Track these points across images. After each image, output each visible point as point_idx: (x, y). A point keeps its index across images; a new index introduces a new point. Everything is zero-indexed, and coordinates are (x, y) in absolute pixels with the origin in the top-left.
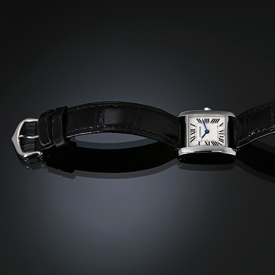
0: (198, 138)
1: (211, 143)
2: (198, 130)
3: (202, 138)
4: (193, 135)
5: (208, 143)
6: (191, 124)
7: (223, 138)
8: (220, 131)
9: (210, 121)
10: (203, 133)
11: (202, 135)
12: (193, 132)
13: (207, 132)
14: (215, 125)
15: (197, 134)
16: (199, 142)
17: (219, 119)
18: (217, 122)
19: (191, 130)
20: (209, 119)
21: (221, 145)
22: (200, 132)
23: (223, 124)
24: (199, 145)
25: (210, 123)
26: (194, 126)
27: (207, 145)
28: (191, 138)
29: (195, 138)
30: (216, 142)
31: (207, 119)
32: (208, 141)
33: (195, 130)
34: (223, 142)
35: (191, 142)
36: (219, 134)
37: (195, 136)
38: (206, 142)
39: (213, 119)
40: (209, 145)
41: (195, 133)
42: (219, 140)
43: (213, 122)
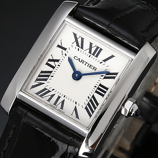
0: (73, 52)
1: (50, 69)
2: (92, 61)
3: (70, 60)
4: (86, 46)
5: (52, 63)
6: (112, 56)
8: (63, 102)
9: (97, 96)
11: (76, 63)
12: (93, 50)
13: (77, 76)
14: (84, 101)
15: (84, 55)
16: (65, 49)
17: (90, 116)
18: (86, 108)
19: (101, 50)
20: (103, 95)
21: (33, 87)
22: (85, 63)
23: (77, 117)
24: (58, 46)
25: (93, 93)
26: (105, 61)
27: (49, 60)
28: (82, 39)
29: (78, 45)
30: (46, 80)
31: (105, 92)
32: (57, 66)
33: (97, 56)
34: (37, 94)
35: (75, 35)
36: (59, 97)
37: (82, 48)
38: (58, 61)
39: (97, 104)
40: (47, 64)
41: (90, 52)
42: (45, 89)
43: (91, 101)
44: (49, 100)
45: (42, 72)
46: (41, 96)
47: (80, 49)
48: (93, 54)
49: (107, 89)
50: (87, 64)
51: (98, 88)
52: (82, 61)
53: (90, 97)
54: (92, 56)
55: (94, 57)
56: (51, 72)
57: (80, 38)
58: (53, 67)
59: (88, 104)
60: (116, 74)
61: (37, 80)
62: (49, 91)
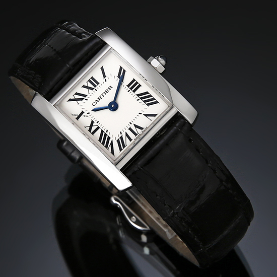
0: (86, 106)
1: (99, 132)
2: (101, 89)
3: (95, 110)
4: (84, 91)
5: (93, 129)
6: (102, 68)
7: (128, 143)
8: (136, 126)
9: (138, 92)
10: (105, 102)
11: (99, 105)
12: (90, 85)
13: (114, 106)
14: (141, 106)
15: (93, 96)
16: (82, 113)
17: (157, 102)
18: (148, 105)
19: (92, 78)
20: (140, 86)
21: (113, 152)
22: (102, 96)
23: (154, 115)
24: (78, 118)
25: (134, 94)
26: (104, 76)
27: (90, 130)
28: (77, 94)
29: (81, 99)
30: (109, 138)
31: (137, 83)
32: (98, 124)
33: (98, 83)
34: (121, 150)
35: (70, 100)
36: (130, 129)
37: (85, 96)
38: (92, 122)
39: (147, 93)
40: (93, 133)
41: (92, 89)
42: (118, 141)
43: (141, 98)
44: (130, 140)
45: (100, 140)
46: (124, 147)
47: (86, 98)
48: (95, 86)
49: (134, 80)
50: (104, 94)
51: (131, 89)
52: (100, 98)
53: (138, 98)
54: (96, 88)
55: (98, 86)
56: (102, 132)
57: (75, 95)
58: (98, 128)
59: (145, 102)
60: (121, 68)
61: (106, 147)
62: (121, 138)
